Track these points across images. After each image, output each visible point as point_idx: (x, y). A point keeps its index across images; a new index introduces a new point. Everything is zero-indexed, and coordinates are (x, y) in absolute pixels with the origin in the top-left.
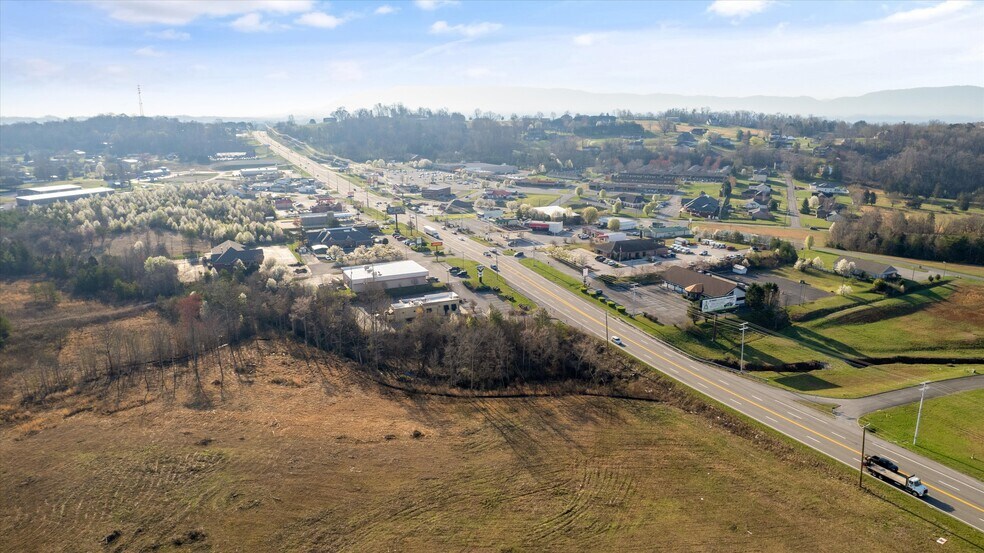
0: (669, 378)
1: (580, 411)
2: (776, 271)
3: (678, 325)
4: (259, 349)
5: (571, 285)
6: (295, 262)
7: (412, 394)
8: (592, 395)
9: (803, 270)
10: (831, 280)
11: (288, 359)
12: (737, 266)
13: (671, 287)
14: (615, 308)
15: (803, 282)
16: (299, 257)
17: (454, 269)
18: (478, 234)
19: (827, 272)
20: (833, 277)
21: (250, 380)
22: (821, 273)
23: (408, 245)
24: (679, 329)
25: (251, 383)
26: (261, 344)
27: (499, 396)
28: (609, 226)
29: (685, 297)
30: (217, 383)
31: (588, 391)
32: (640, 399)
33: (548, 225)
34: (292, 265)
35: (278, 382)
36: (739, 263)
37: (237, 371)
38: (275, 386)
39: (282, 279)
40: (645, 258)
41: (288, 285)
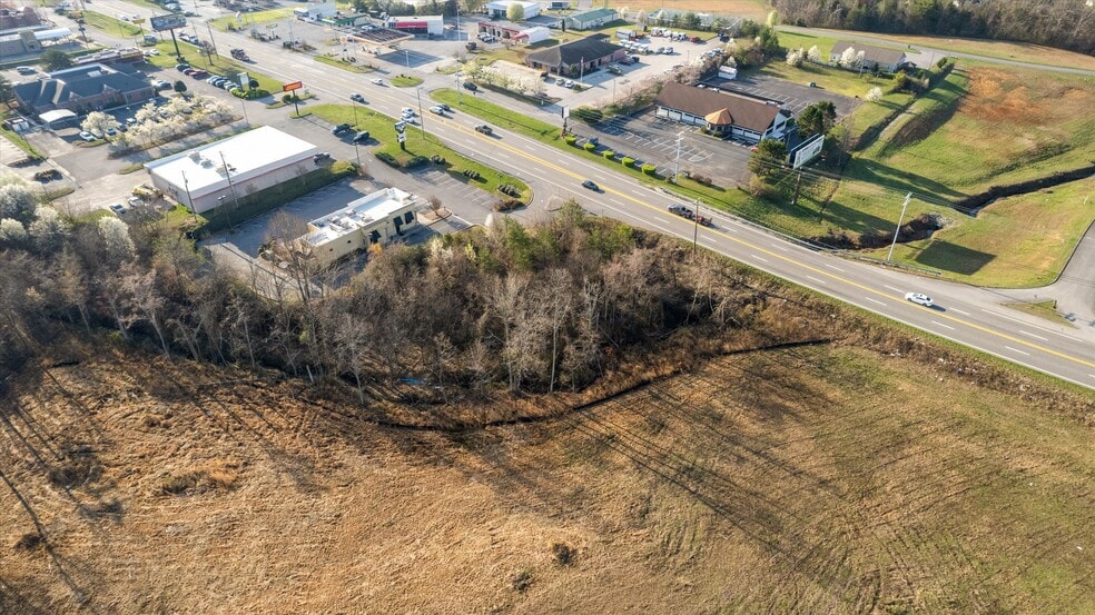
0: (818, 295)
1: (751, 395)
2: (765, 69)
3: (743, 187)
4: (68, 395)
5: (544, 133)
6: (22, 156)
7: (459, 434)
8: (736, 352)
9: (799, 65)
10: (838, 77)
11: (154, 407)
12: (723, 68)
13: (675, 116)
14: (639, 170)
15: (813, 85)
16: (25, 144)
17: (340, 128)
18: (323, 50)
19: (827, 66)
20: (837, 72)
21: (107, 499)
22: (821, 68)
23: (221, 86)
24: (748, 193)
25: (114, 508)
26: (62, 377)
27: (609, 398)
28: (509, 16)
29: (707, 132)
30: (31, 543)
31: (727, 347)
32: (805, 344)
33: (425, 24)
34: (20, 165)
35: (178, 489)
36: (724, 62)
37: (55, 480)
38: (176, 502)
39: (35, 219)
40: (604, 70)
41: (53, 227)
